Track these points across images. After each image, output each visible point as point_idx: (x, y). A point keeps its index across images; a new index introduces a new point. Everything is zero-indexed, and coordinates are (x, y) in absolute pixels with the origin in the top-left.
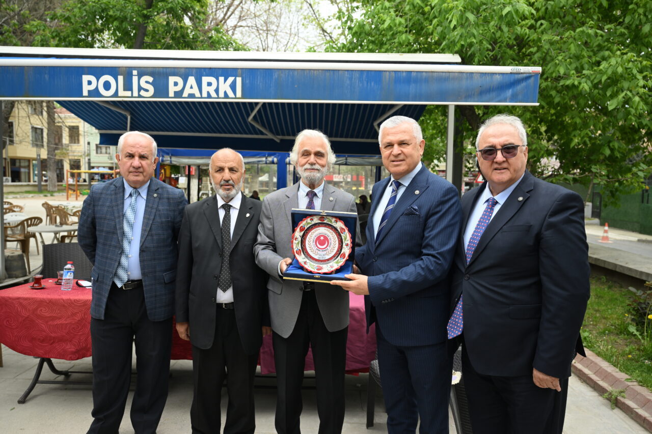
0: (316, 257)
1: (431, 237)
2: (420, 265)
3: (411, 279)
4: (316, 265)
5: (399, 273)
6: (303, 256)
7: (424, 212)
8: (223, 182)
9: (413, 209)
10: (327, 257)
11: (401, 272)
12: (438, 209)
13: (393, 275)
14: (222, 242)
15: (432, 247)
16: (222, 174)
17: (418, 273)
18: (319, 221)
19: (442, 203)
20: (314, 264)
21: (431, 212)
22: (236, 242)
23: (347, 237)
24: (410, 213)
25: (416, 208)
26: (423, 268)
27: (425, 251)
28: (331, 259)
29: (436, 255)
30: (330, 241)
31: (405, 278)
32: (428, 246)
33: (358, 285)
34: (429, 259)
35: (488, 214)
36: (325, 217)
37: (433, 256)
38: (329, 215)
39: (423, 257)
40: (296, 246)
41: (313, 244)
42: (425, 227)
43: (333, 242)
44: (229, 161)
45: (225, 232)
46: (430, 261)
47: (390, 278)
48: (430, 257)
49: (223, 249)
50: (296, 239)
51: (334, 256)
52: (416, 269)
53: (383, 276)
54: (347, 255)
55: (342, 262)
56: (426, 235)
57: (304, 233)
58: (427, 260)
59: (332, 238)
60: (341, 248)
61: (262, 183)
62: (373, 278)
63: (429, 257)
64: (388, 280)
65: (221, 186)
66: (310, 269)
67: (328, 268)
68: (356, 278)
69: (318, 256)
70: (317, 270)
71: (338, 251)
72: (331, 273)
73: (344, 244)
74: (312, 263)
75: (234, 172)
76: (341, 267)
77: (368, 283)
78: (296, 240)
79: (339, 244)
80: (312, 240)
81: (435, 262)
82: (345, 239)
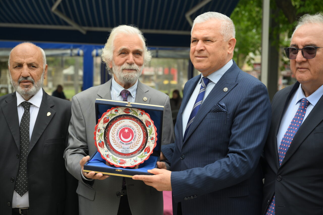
0: (120, 150)
1: (238, 134)
2: (225, 162)
3: (216, 176)
4: (120, 159)
5: (204, 169)
6: (106, 148)
7: (231, 109)
8: (21, 79)
9: (221, 106)
10: (131, 151)
11: (206, 168)
12: (245, 106)
13: (197, 171)
14: (21, 142)
15: (238, 145)
16: (21, 70)
17: (224, 170)
18: (125, 113)
19: (250, 100)
20: (117, 158)
21: (238, 110)
22: (35, 142)
23: (152, 130)
24: (218, 110)
25: (224, 105)
26: (228, 165)
27: (231, 149)
28: (135, 152)
29: (242, 153)
30: (134, 134)
31: (209, 174)
32: (235, 143)
33: (161, 180)
34: (234, 156)
35: (300, 114)
36: (130, 109)
37: (239, 153)
38: (134, 107)
39: (229, 155)
40: (99, 138)
41: (116, 137)
42: (232, 125)
43: (137, 135)
44: (28, 57)
45: (24, 132)
46: (236, 158)
47: (194, 175)
48: (236, 155)
49: (21, 150)
50: (99, 130)
51: (138, 150)
52: (221, 165)
53: (188, 171)
54: (151, 149)
55: (146, 157)
56: (233, 132)
57: (108, 124)
58: (233, 157)
59: (137, 131)
60: (145, 141)
61: (67, 77)
62: (177, 173)
63: (234, 154)
64: (192, 175)
65: (20, 82)
66: (113, 162)
67: (131, 162)
68: (160, 172)
69: (121, 149)
70: (120, 163)
71: (142, 144)
72: (134, 167)
73: (149, 138)
74: (115, 157)
75: (34, 68)
76: (145, 161)
77: (171, 178)
78: (99, 132)
79: (144, 137)
80: (116, 132)
81: (241, 159)
82: (151, 133)
